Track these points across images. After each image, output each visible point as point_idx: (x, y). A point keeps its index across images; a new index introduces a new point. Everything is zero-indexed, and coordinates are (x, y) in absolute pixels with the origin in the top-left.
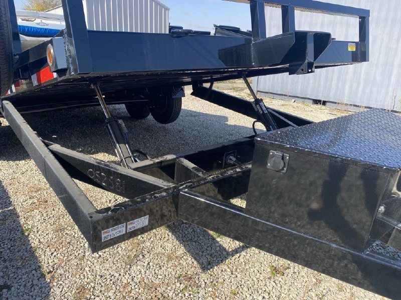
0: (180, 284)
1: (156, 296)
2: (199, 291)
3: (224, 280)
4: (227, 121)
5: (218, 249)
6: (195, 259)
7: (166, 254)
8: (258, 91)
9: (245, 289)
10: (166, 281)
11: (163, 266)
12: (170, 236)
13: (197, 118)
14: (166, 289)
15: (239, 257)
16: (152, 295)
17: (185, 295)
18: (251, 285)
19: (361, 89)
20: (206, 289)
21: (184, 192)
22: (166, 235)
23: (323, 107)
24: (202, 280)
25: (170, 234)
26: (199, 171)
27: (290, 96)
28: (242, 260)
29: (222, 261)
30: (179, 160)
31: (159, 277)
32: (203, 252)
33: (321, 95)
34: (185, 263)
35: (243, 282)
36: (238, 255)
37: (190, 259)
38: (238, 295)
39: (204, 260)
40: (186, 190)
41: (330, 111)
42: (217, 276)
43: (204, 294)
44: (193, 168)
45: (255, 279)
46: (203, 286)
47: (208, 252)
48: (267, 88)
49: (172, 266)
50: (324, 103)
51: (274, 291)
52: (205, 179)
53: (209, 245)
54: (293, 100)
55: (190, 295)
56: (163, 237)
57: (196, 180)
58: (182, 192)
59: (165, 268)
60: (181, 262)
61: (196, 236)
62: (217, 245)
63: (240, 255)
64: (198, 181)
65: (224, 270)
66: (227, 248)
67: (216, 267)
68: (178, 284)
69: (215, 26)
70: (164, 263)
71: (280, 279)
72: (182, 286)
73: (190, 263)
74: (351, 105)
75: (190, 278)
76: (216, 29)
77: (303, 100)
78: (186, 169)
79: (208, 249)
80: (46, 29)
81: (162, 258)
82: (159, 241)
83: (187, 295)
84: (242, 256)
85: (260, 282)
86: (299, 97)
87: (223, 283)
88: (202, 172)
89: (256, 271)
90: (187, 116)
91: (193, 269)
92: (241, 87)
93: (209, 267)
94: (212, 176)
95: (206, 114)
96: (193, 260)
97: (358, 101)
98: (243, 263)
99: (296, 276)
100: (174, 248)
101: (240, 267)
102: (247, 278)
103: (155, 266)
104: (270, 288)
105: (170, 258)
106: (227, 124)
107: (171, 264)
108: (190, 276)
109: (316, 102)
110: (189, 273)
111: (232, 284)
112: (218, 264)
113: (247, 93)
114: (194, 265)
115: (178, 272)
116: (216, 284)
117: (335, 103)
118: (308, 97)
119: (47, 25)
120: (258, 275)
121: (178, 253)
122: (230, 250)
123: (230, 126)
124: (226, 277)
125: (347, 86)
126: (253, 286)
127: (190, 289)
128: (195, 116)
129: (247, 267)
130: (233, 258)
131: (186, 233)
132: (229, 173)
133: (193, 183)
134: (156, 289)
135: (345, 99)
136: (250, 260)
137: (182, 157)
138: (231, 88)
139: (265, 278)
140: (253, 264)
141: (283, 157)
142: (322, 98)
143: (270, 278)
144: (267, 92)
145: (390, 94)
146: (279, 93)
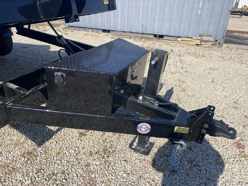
0: (24, 158)
1: (8, 170)
2: (37, 158)
3: (52, 148)
4: (50, 49)
5: (48, 131)
6: (33, 141)
7: (13, 143)
8: (69, 26)
9: (65, 149)
10: (15, 159)
11: (12, 151)
12: (15, 132)
13: (28, 48)
14: (15, 164)
15: (60, 133)
16: (5, 170)
17: (28, 164)
18: (68, 146)
19: (126, 21)
20: (42, 156)
21: (9, 106)
22: (12, 132)
23: (108, 34)
24: (38, 152)
25: (15, 130)
26: (20, 89)
27: (89, 28)
28: (62, 134)
29: (50, 138)
30: (6, 85)
31: (10, 158)
32: (38, 136)
33: (106, 26)
34: (26, 145)
35: (63, 146)
36: (60, 132)
37: (30, 142)
38: (61, 154)
39: (39, 140)
40: (11, 104)
41: (112, 36)
42: (48, 147)
43: (40, 159)
44: (16, 88)
45: (70, 142)
46: (39, 155)
47: (41, 135)
49: (18, 149)
50: (109, 31)
51: (81, 145)
52: (25, 94)
53: (41, 131)
54: (91, 31)
55: (31, 162)
56: (10, 133)
57: (17, 96)
58: (8, 106)
59: (13, 152)
60: (24, 145)
61: (33, 127)
62: (47, 129)
63: (61, 132)
64: (20, 97)
65: (51, 142)
66: (53, 129)
67: (46, 142)
68: (23, 159)
70: (12, 149)
71: (84, 138)
72: (26, 159)
73: (30, 144)
74: (122, 31)
75: (31, 153)
77: (97, 30)
78: (11, 89)
79: (41, 133)
81: (11, 147)
82: (7, 137)
83: (29, 163)
84: (62, 132)
85: (73, 143)
86: (94, 29)
87: (51, 150)
88: (23, 90)
89: (71, 138)
90: (20, 48)
91: (32, 147)
92: (58, 23)
93: (42, 143)
94: (29, 92)
95: (35, 45)
96: (32, 142)
97: (126, 29)
98: (63, 135)
99: (92, 134)
100: (18, 139)
101: (61, 138)
102: (65, 143)
103: (6, 153)
104: (79, 144)
105: (16, 145)
106: (50, 51)
107: (17, 149)
108: (30, 152)
109: (104, 31)
110: (30, 150)
111: (57, 148)
112: (48, 140)
113: (62, 28)
114: (33, 145)
115: (22, 152)
116: (48, 151)
117: (114, 31)
118: (99, 28)
120: (72, 139)
121: (21, 141)
122: (55, 130)
123: (52, 52)
124: (53, 146)
126: (69, 146)
127: (31, 159)
128: (26, 47)
129: (66, 137)
130: (57, 134)
131: (26, 127)
132: (41, 87)
133: (16, 98)
134: (8, 166)
135: (119, 28)
136: (67, 133)
137: (8, 82)
139: (75, 140)
140: (69, 134)
141: (62, 76)
142: (107, 29)
143: (78, 139)
144: (75, 27)
145: (140, 24)
146: (82, 26)
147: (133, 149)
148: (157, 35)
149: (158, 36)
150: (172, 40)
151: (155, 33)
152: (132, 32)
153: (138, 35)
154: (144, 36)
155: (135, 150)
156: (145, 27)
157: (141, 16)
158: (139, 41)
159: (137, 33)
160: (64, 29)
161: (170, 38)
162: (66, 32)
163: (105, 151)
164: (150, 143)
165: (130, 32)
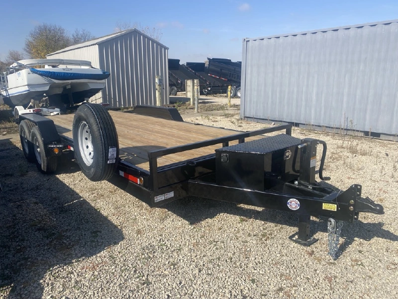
8: (245, 117)
9: (226, 227)
17: (194, 230)
19: (323, 112)
23: (296, 128)
27: (270, 120)
33: (294, 119)
35: (225, 225)
38: (222, 230)
41: (301, 130)
42: (211, 223)
45: (231, 223)
48: (252, 114)
50: (297, 124)
51: (241, 227)
54: (273, 123)
55: (197, 230)
65: (214, 220)
67: (210, 219)
68: (190, 227)
69: (209, 59)
71: (245, 223)
73: (196, 218)
74: (316, 126)
75: (197, 224)
76: (209, 62)
80: (71, 73)
84: (225, 215)
86: (277, 121)
89: (232, 220)
91: (198, 221)
97: (322, 122)
99: (254, 222)
101: (223, 219)
104: (239, 226)
111: (219, 225)
116: (211, 226)
117: (304, 124)
118: (284, 120)
119: (71, 69)
120: (233, 222)
125: (313, 112)
126: (230, 226)
127: (197, 228)
130: (220, 215)
135: (312, 121)
138: (224, 114)
139: (237, 223)
141: (226, 156)
142: (295, 121)
143: (239, 223)
144: (252, 118)
145: (343, 116)
146: (261, 118)
147: (293, 240)
148: (368, 132)
149: (370, 133)
150: (393, 141)
151: (366, 130)
152: (329, 127)
153: (339, 131)
154: (350, 133)
155: (296, 241)
156: (351, 121)
157: (345, 105)
158: (339, 139)
159: (337, 128)
160: (238, 120)
161: (391, 138)
162: (240, 124)
163: (264, 235)
164: (314, 238)
165: (327, 127)
